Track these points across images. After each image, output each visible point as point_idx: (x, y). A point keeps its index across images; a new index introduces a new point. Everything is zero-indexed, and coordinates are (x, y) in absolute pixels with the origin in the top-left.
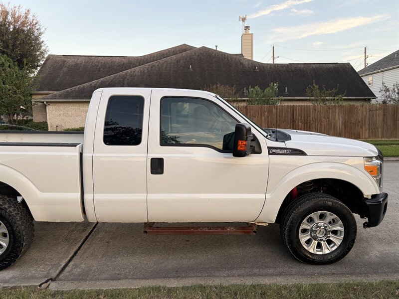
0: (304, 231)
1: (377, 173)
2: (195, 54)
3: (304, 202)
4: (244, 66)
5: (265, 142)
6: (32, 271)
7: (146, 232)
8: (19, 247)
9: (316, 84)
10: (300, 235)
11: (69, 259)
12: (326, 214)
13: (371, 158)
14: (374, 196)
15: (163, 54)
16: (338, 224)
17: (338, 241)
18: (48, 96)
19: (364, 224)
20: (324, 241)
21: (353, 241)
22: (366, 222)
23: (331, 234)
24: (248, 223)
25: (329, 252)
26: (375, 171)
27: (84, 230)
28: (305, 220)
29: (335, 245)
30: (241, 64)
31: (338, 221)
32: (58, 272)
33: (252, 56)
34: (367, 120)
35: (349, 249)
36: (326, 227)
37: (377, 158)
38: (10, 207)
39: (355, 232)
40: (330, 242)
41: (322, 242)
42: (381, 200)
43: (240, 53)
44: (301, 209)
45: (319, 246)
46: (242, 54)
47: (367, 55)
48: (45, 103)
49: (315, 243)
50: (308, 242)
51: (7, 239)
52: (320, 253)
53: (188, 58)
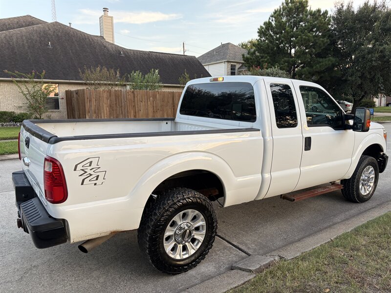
2: (50, 30)
4: (108, 50)
9: (187, 74)
10: (360, 184)
12: (370, 167)
16: (373, 173)
17: (372, 184)
23: (370, 181)
25: (369, 192)
28: (362, 174)
29: (371, 187)
30: (105, 47)
31: (373, 171)
33: (114, 41)
43: (100, 35)
46: (102, 37)
47: (185, 49)
50: (362, 188)
51: (204, 231)
52: (366, 194)
53: (42, 33)
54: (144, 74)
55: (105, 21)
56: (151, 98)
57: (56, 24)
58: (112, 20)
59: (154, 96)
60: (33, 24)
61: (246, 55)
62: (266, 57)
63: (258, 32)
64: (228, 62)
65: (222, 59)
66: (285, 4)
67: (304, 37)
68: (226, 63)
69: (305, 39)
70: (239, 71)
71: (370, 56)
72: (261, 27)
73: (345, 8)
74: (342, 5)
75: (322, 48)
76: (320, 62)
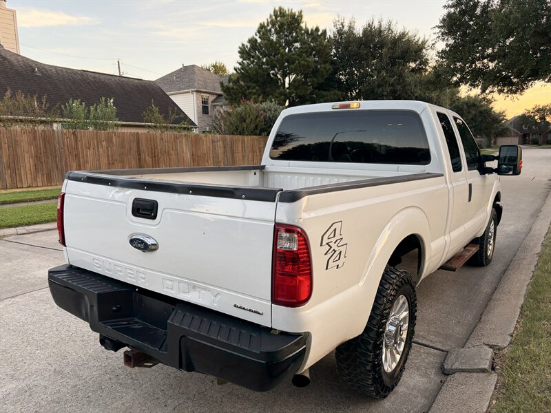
4: (11, 64)
9: (156, 106)
30: (5, 59)
33: (18, 49)
34: (211, 152)
55: (4, 17)
56: (104, 143)
58: (14, 16)
59: (109, 140)
61: (226, 84)
62: (254, 88)
63: (239, 52)
64: (197, 91)
65: (189, 87)
66: (274, 17)
67: (302, 62)
68: (195, 93)
69: (304, 65)
70: (214, 106)
71: (381, 89)
72: (243, 45)
73: (346, 28)
74: (342, 24)
75: (326, 77)
76: (324, 96)
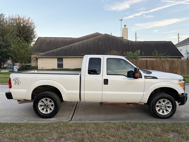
0: (158, 106)
1: (183, 86)
2: (102, 37)
3: (157, 96)
4: (124, 43)
5: (143, 74)
6: (61, 118)
7: (101, 105)
8: (58, 110)
9: (157, 51)
10: (156, 108)
11: (72, 115)
12: (165, 100)
13: (181, 80)
14: (182, 94)
15: (88, 37)
16: (170, 104)
17: (170, 110)
18: (39, 55)
19: (179, 104)
20: (165, 110)
21: (175, 110)
22: (180, 104)
23: (167, 108)
24: (137, 103)
25: (167, 114)
26: (182, 85)
27: (73, 107)
28: (158, 102)
29: (169, 111)
30: (123, 41)
31: (170, 103)
32: (70, 119)
33: (127, 38)
34: (180, 66)
35: (174, 113)
36: (165, 105)
37: (183, 80)
38: (55, 95)
39: (176, 107)
40: (167, 110)
41: (164, 110)
42: (185, 95)
43: (122, 37)
44: (156, 98)
45: (163, 112)
46: (123, 37)
48: (37, 58)
49: (161, 111)
50: (159, 110)
51: (54, 107)
52: (164, 114)
53: (99, 39)
54: (133, 52)
55: (125, 30)
57: (106, 34)
58: (127, 30)
59: (136, 62)
60: (98, 36)
